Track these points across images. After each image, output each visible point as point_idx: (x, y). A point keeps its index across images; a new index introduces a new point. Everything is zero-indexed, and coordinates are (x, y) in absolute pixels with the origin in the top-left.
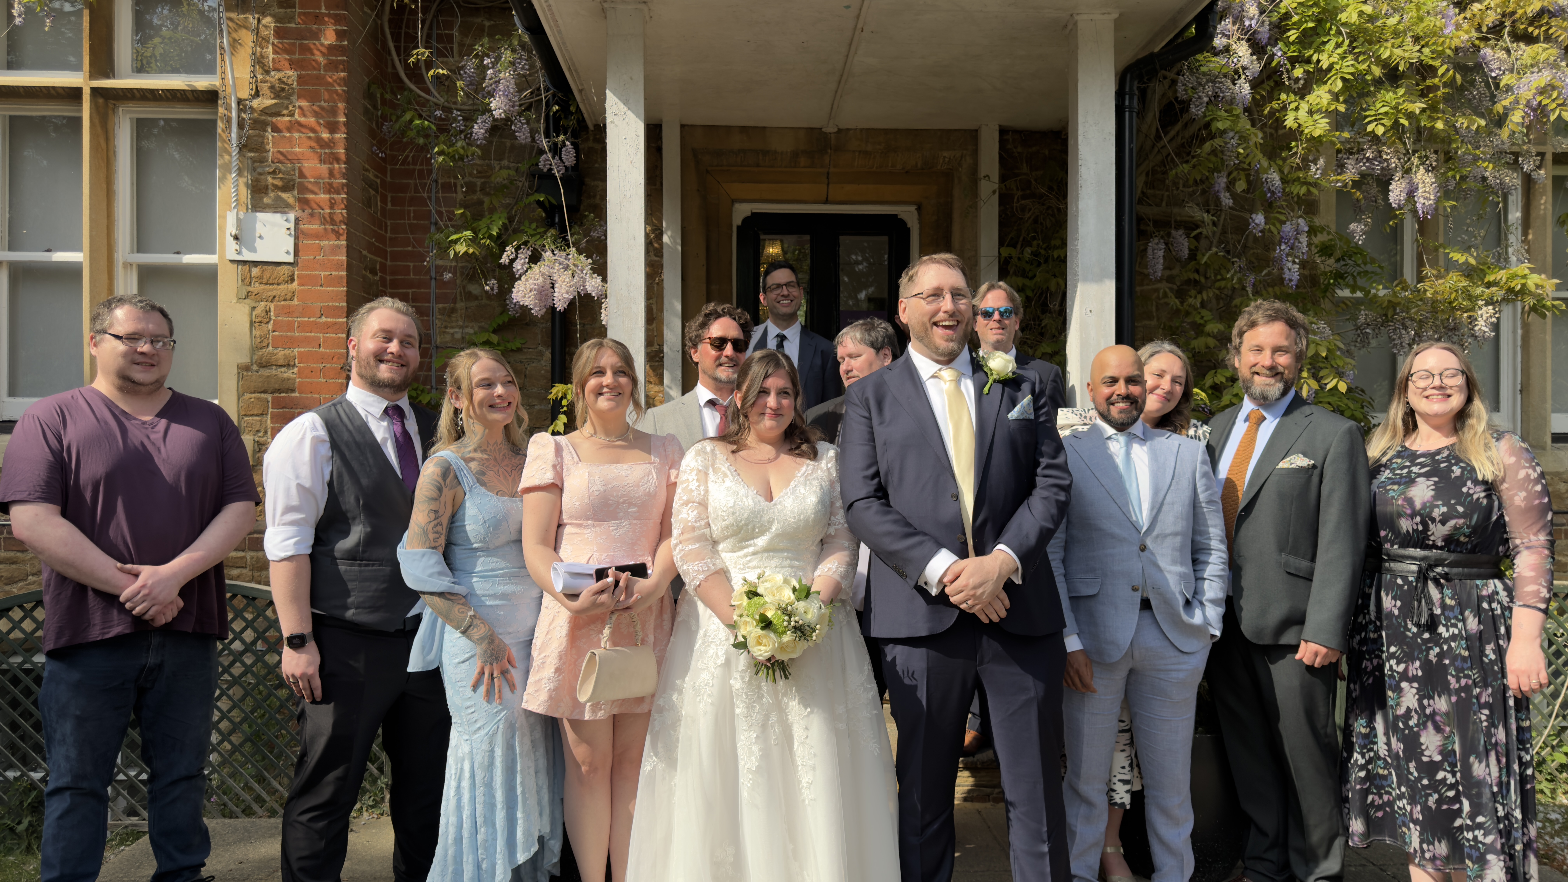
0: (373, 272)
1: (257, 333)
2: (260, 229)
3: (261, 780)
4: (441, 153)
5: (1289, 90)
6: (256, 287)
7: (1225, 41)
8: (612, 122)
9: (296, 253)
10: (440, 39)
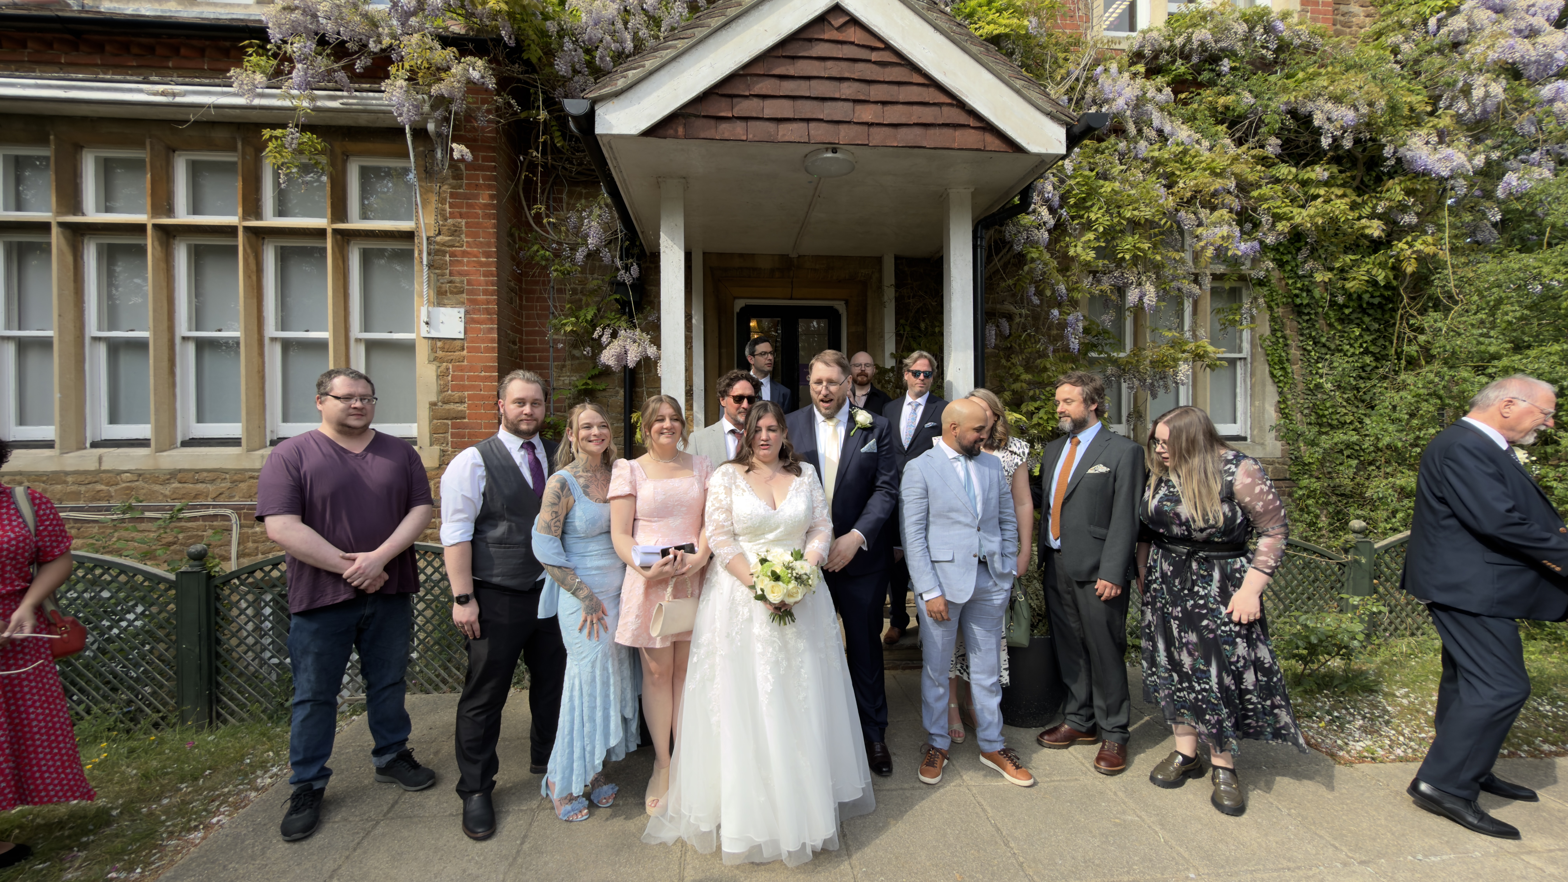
0: (514, 343)
1: (441, 382)
2: (442, 318)
3: (446, 669)
4: (556, 270)
5: (1070, 235)
6: (440, 354)
8: (664, 251)
9: (465, 333)
10: (555, 200)
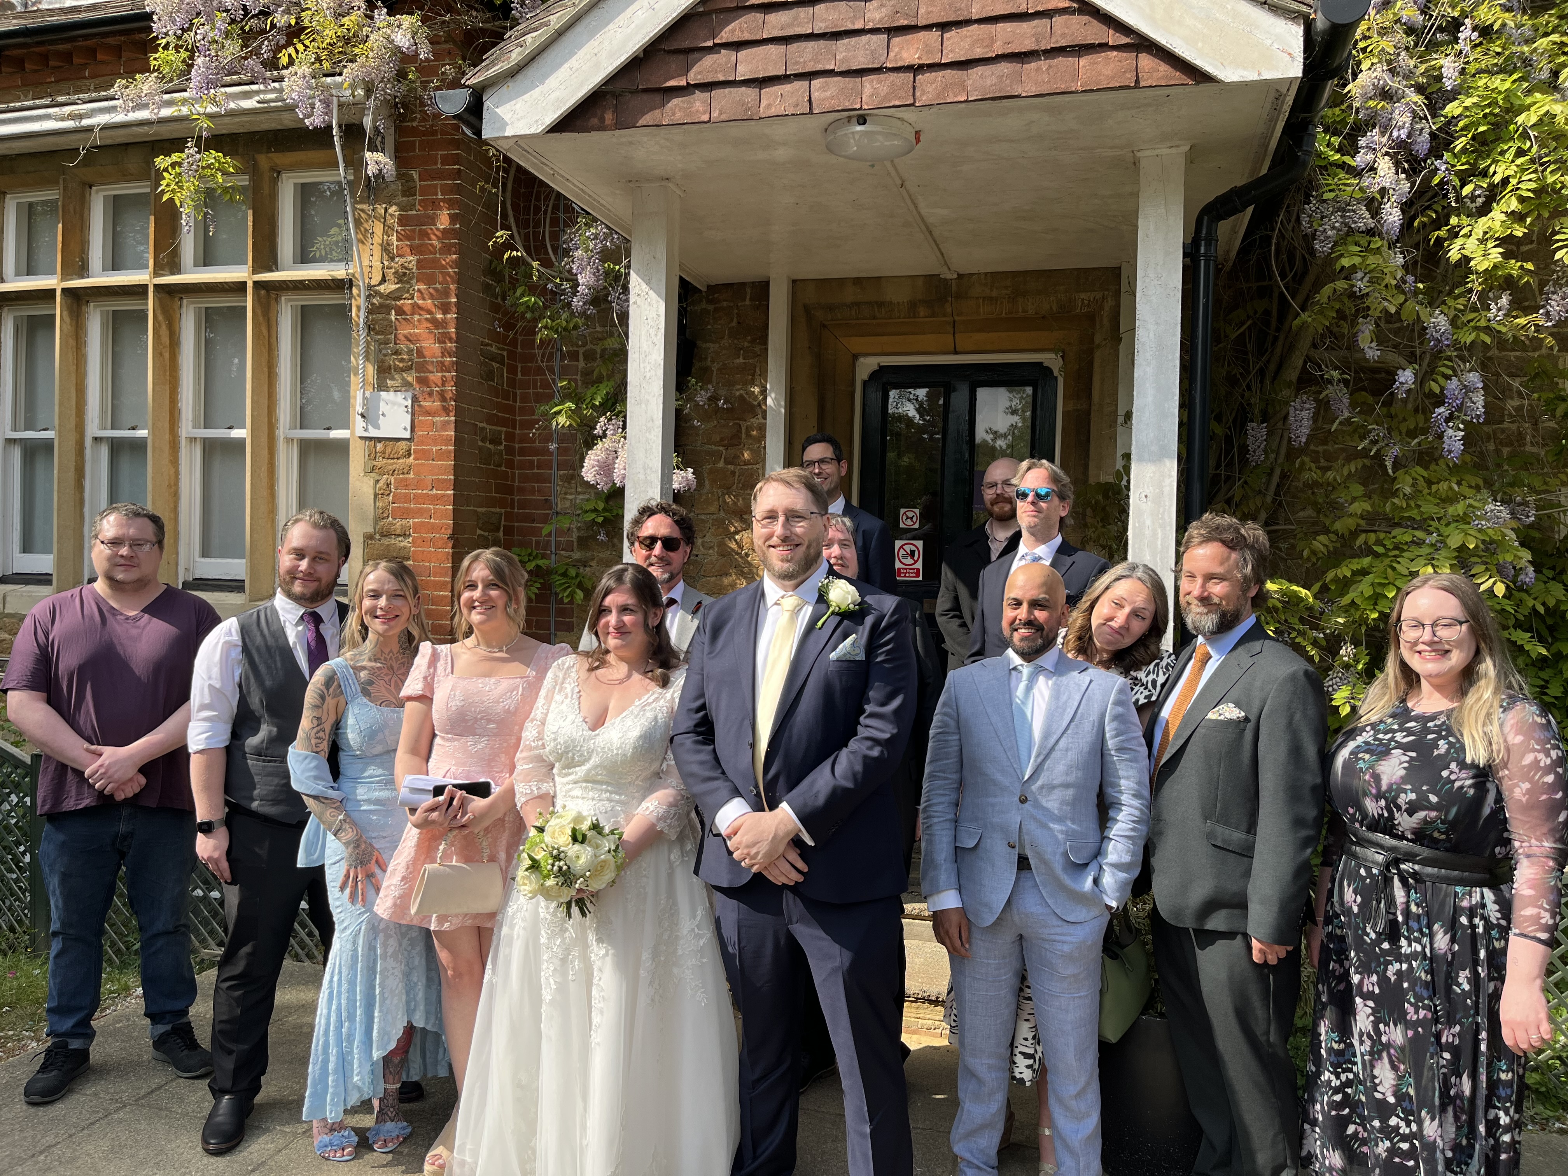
0: (495, 441)
1: (380, 504)
2: (383, 408)
4: (545, 326)
5: (1458, 212)
6: (380, 462)
7: (1370, 157)
8: (635, 303)
9: (413, 429)
